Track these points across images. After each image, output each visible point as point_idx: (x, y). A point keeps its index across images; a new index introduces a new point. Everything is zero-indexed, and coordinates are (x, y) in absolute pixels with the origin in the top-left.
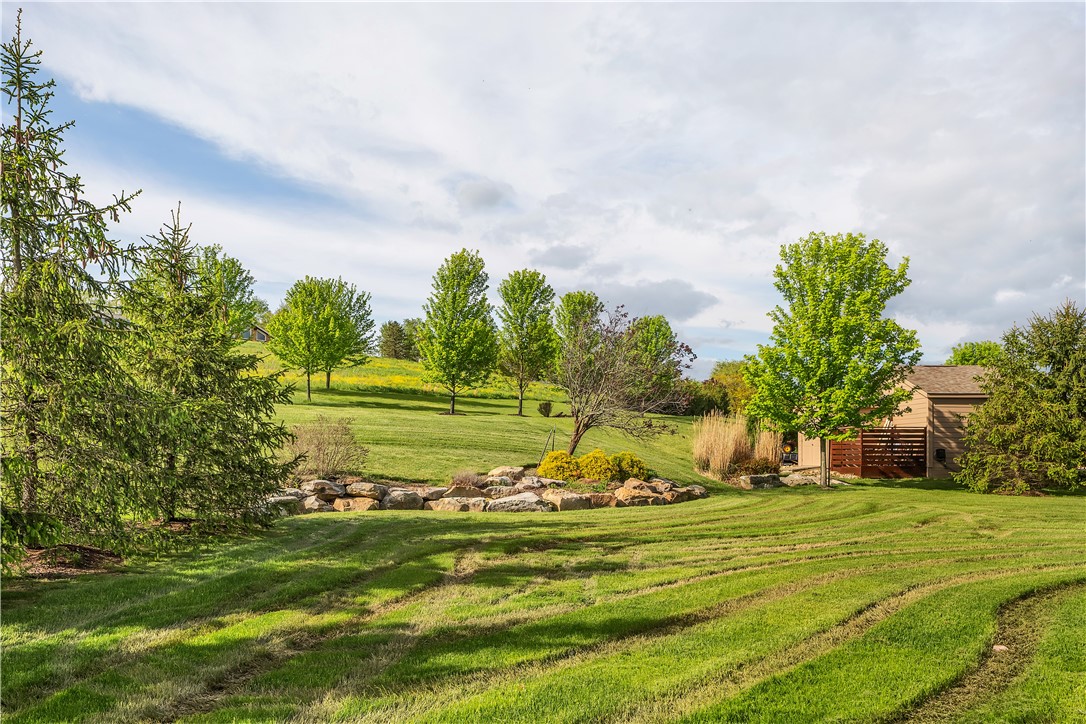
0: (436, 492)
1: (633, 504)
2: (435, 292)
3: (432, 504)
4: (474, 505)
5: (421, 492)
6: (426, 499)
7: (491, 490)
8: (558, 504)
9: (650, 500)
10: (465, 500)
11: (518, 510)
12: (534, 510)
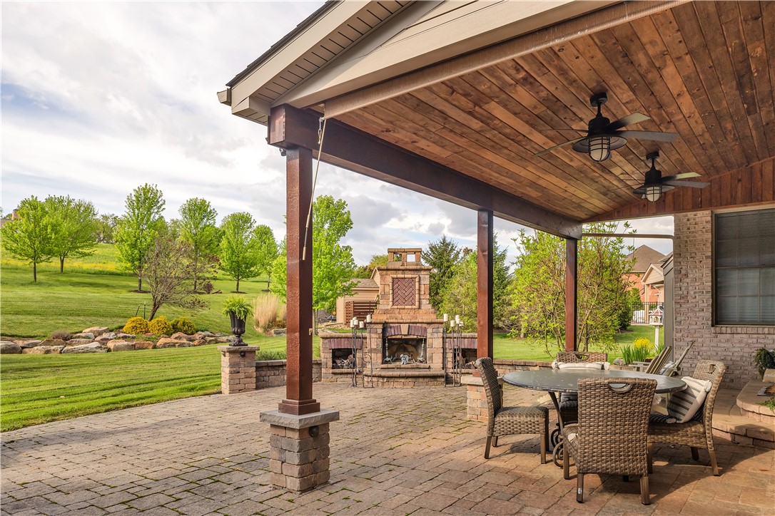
0: (32, 344)
1: (165, 347)
2: (128, 211)
3: (26, 350)
4: (54, 350)
5: (20, 343)
6: (23, 348)
7: (73, 341)
8: (112, 348)
9: (177, 345)
10: (48, 347)
11: (83, 352)
12: (95, 352)
